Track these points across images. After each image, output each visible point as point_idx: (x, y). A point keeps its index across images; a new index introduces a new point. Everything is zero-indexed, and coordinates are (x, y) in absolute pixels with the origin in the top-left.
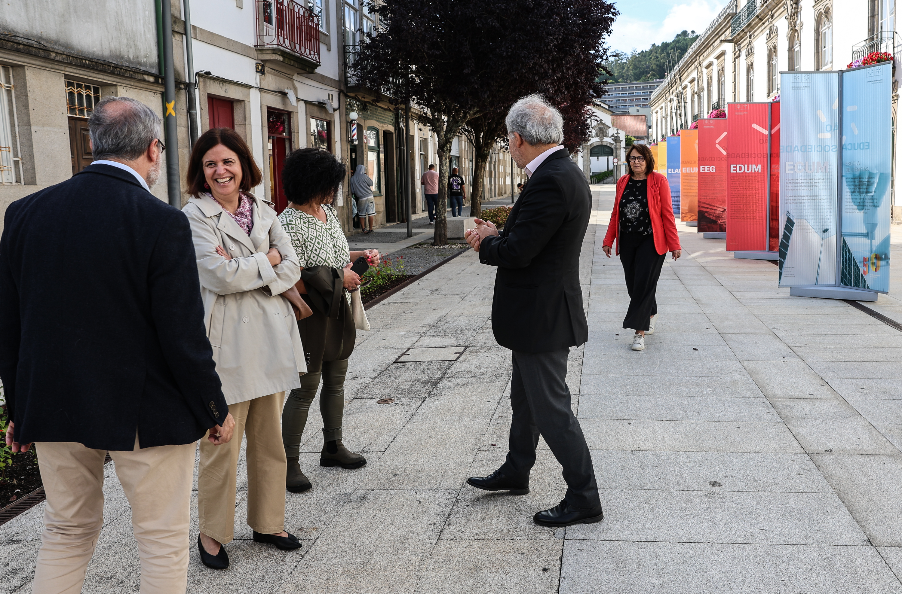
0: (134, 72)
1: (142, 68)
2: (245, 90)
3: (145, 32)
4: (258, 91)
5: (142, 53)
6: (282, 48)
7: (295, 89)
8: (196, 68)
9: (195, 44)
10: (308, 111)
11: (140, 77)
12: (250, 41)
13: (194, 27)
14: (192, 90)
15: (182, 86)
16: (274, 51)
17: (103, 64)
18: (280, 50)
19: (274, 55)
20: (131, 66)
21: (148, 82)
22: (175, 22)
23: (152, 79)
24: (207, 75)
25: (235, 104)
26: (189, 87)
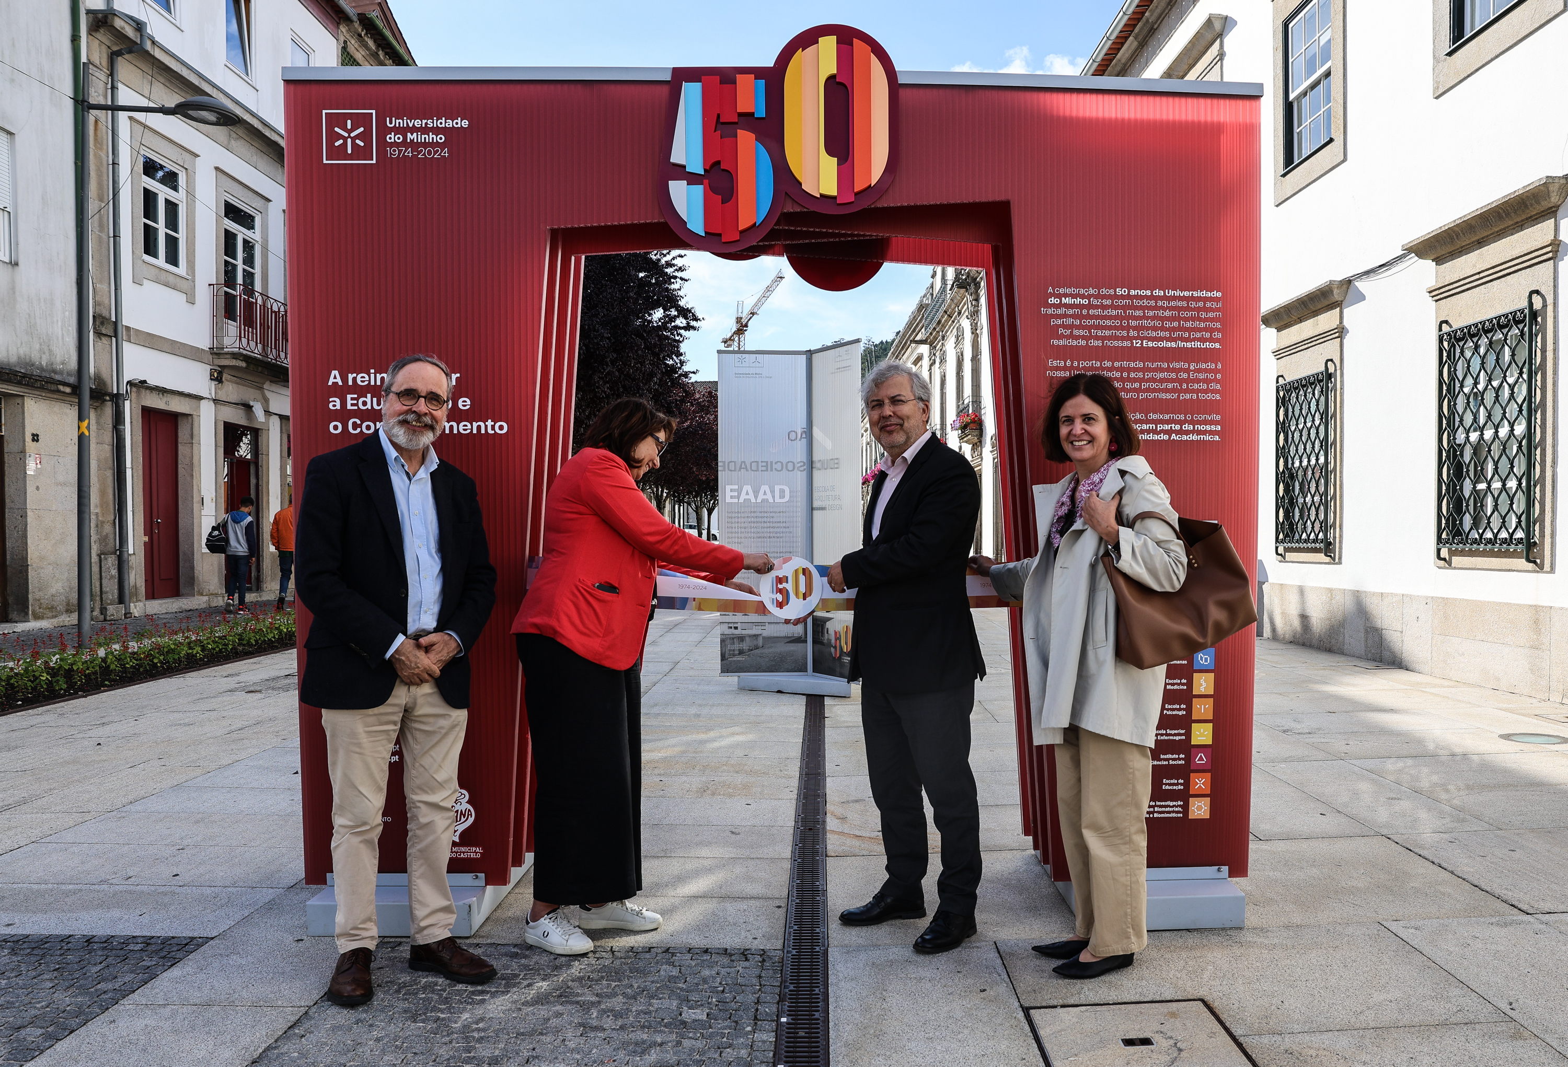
0: (46, 382)
1: (57, 377)
2: (194, 401)
3: (63, 335)
4: (212, 403)
5: (58, 359)
6: (245, 352)
7: (266, 401)
8: (127, 376)
9: (127, 348)
10: (284, 428)
11: (53, 387)
12: (204, 343)
13: (128, 328)
14: (121, 402)
15: (108, 398)
16: (235, 356)
17: (8, 374)
18: (242, 354)
19: (234, 361)
20: (44, 374)
21: (64, 392)
22: (102, 323)
23: (68, 390)
24: (142, 385)
25: (179, 419)
26: (117, 399)
